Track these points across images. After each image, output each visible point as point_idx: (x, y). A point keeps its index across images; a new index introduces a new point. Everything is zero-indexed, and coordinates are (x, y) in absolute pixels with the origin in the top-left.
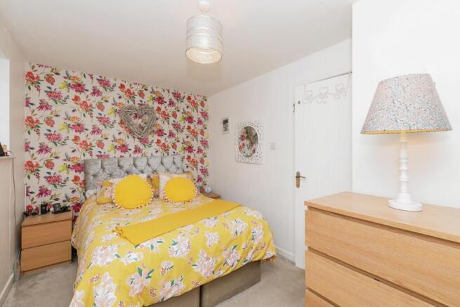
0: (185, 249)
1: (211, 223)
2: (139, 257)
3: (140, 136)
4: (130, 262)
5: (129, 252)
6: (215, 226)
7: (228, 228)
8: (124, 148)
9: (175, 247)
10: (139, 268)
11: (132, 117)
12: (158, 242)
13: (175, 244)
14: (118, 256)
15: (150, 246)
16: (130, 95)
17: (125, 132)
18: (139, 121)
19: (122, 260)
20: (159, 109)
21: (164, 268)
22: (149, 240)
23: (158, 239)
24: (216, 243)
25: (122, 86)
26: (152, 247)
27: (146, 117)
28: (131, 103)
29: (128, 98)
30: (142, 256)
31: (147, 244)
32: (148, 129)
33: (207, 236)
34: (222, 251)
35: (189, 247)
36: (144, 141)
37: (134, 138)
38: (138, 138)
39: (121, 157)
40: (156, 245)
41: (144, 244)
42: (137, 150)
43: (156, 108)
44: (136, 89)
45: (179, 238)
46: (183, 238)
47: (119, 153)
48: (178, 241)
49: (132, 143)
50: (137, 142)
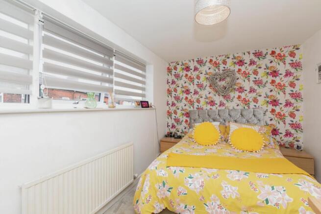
0: (198, 186)
1: (236, 176)
2: (166, 174)
3: (223, 94)
4: (160, 175)
5: (162, 169)
6: (239, 180)
7: (255, 190)
8: (212, 103)
9: (190, 180)
10: (163, 182)
11: (217, 81)
12: (180, 171)
13: (191, 178)
14: (156, 168)
15: (174, 171)
16: (217, 65)
17: (213, 92)
18: (223, 83)
19: (157, 171)
20: (239, 70)
21: (180, 191)
22: (177, 166)
23: (181, 169)
24: (234, 197)
25: (211, 61)
26: (175, 172)
27: (228, 79)
28: (217, 70)
29: (215, 68)
30: (167, 175)
31: (173, 169)
32: (229, 88)
33: (224, 186)
34: (240, 209)
35: (202, 186)
36: (226, 97)
37: (219, 95)
38: (223, 96)
39: (211, 109)
40: (178, 172)
41: (172, 168)
42: (222, 104)
43: (236, 70)
44: (220, 60)
45: (196, 175)
46: (199, 176)
47: (209, 107)
48: (195, 177)
49: (218, 99)
50: (221, 98)
